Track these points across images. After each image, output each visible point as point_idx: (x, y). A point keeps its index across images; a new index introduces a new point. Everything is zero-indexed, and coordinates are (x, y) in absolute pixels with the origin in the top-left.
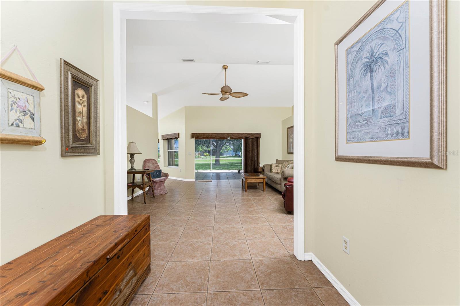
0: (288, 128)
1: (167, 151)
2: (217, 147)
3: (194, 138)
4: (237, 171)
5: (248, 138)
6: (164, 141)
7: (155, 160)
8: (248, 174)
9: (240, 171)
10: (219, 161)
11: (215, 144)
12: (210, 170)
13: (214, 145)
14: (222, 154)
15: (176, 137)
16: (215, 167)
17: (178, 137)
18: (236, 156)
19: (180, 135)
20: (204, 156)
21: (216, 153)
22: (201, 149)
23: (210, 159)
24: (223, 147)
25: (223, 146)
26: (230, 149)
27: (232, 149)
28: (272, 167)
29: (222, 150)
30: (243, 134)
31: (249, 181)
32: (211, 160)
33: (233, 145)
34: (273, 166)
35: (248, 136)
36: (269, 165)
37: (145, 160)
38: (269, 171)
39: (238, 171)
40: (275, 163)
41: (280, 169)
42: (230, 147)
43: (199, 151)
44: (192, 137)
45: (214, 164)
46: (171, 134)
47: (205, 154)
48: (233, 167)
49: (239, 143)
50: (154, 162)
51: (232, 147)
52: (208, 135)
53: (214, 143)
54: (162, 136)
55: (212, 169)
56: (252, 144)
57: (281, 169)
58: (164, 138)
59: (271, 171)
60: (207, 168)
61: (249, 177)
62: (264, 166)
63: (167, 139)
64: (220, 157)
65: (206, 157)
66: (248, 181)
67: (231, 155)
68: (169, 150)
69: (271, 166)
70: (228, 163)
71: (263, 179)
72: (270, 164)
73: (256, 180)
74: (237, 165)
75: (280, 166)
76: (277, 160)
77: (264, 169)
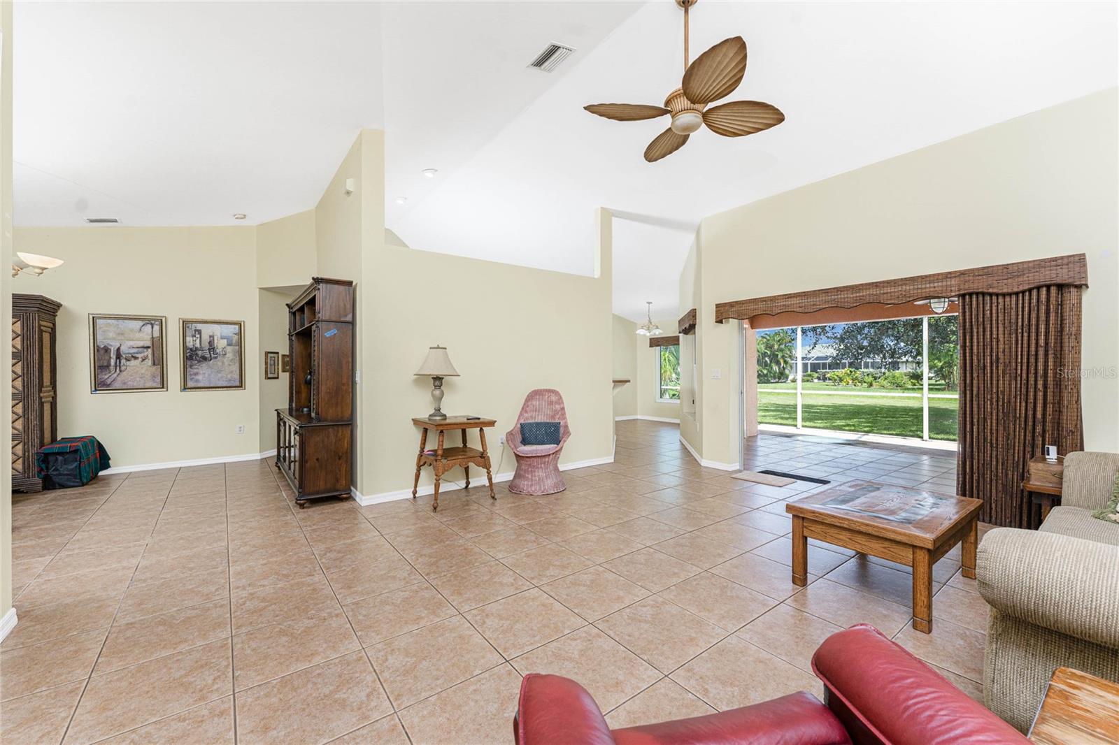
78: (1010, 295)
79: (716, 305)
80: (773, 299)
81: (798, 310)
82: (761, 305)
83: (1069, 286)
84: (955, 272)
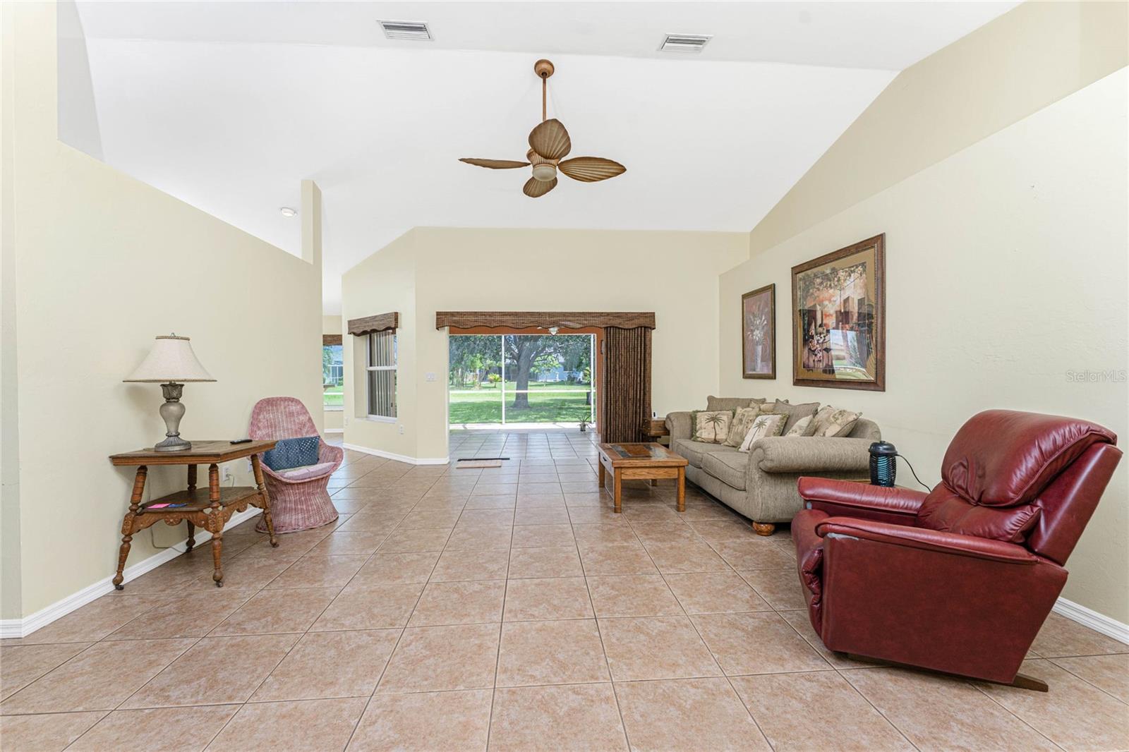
0: (744, 297)
1: (365, 368)
2: (522, 358)
3: (447, 328)
4: (576, 426)
5: (616, 327)
6: (356, 337)
7: (298, 402)
8: (620, 449)
9: (585, 426)
10: (525, 396)
11: (516, 351)
12: (501, 423)
13: (511, 354)
14: (534, 377)
15: (389, 325)
16: (515, 413)
17: (396, 327)
18: (572, 381)
19: (403, 321)
20: (488, 381)
21: (520, 373)
22: (478, 364)
23: (500, 392)
24: (537, 359)
25: (537, 356)
26: (556, 362)
27: (560, 363)
28: (698, 421)
29: (535, 366)
30: (601, 314)
31: (629, 475)
32: (505, 392)
33: (564, 354)
34: (702, 420)
35: (616, 322)
36: (687, 413)
37: (261, 402)
38: (688, 435)
39: (579, 427)
40: (705, 410)
41: (725, 430)
42: (556, 358)
43: (475, 368)
44: (437, 325)
45: (512, 404)
46: (376, 317)
47: (491, 377)
48: (564, 413)
49: (580, 346)
50: (294, 408)
51: (562, 359)
52: (488, 318)
53: (513, 347)
54: (350, 322)
55: (506, 418)
56: (627, 348)
57: (729, 428)
58: (355, 331)
59: (692, 435)
60: (494, 416)
61: (627, 462)
62: (668, 417)
63: (364, 333)
64: (529, 383)
65: (493, 385)
66: (624, 477)
67: (558, 380)
68: (371, 365)
69: (693, 417)
70: (551, 400)
71: (678, 467)
72: (690, 410)
73: (653, 471)
74: (577, 406)
75: (725, 418)
76: (711, 399)
77: (669, 426)
78: (627, 329)
79: (437, 313)
80: (492, 314)
81: (511, 325)
82: (481, 318)
83: (648, 327)
84: (605, 313)
